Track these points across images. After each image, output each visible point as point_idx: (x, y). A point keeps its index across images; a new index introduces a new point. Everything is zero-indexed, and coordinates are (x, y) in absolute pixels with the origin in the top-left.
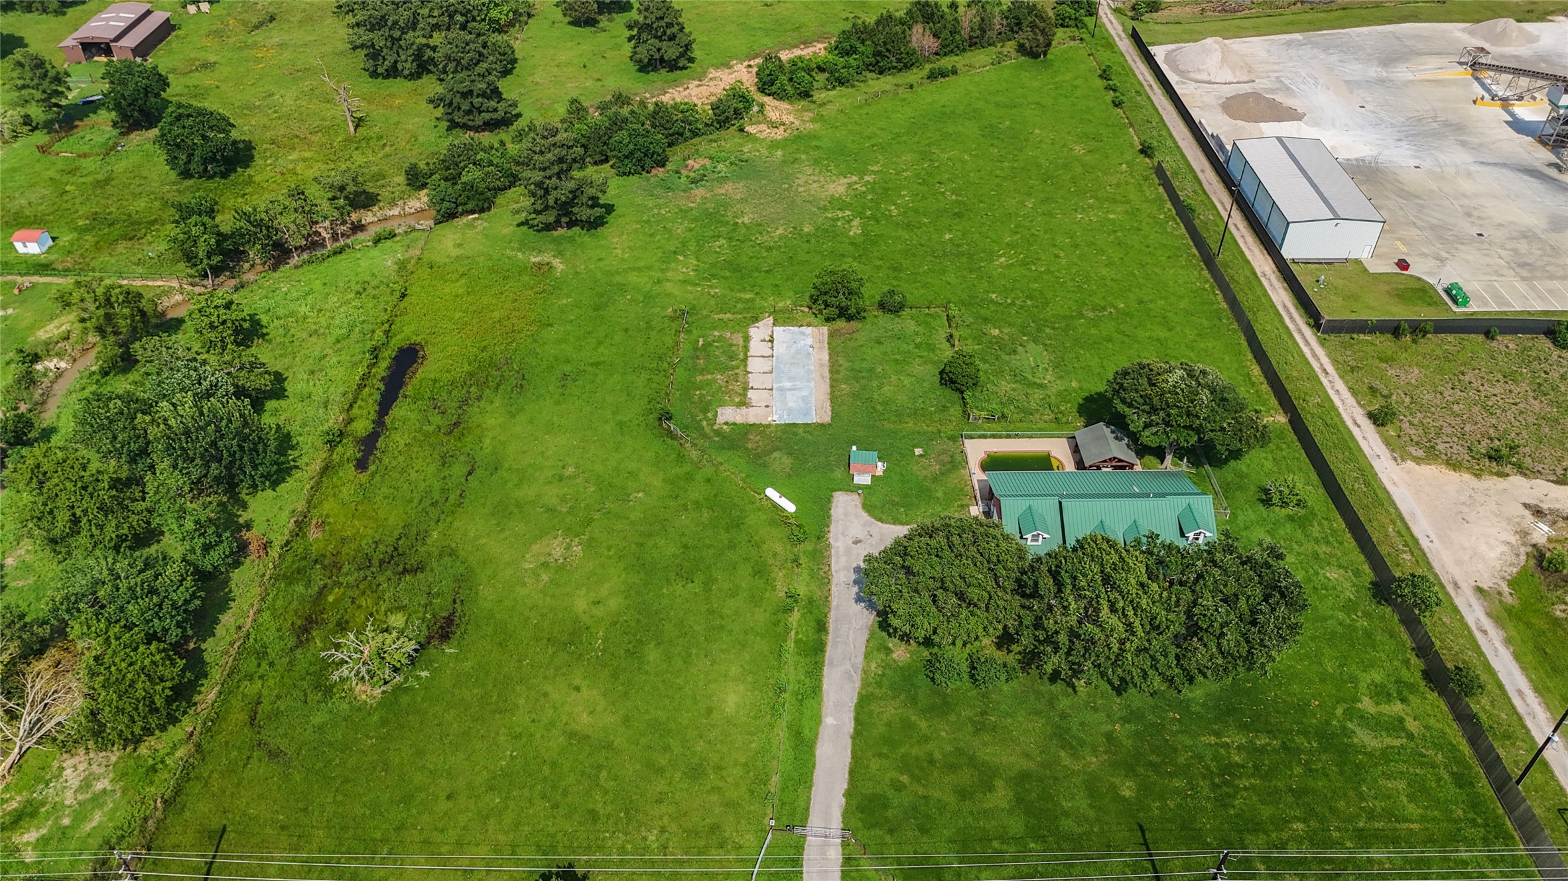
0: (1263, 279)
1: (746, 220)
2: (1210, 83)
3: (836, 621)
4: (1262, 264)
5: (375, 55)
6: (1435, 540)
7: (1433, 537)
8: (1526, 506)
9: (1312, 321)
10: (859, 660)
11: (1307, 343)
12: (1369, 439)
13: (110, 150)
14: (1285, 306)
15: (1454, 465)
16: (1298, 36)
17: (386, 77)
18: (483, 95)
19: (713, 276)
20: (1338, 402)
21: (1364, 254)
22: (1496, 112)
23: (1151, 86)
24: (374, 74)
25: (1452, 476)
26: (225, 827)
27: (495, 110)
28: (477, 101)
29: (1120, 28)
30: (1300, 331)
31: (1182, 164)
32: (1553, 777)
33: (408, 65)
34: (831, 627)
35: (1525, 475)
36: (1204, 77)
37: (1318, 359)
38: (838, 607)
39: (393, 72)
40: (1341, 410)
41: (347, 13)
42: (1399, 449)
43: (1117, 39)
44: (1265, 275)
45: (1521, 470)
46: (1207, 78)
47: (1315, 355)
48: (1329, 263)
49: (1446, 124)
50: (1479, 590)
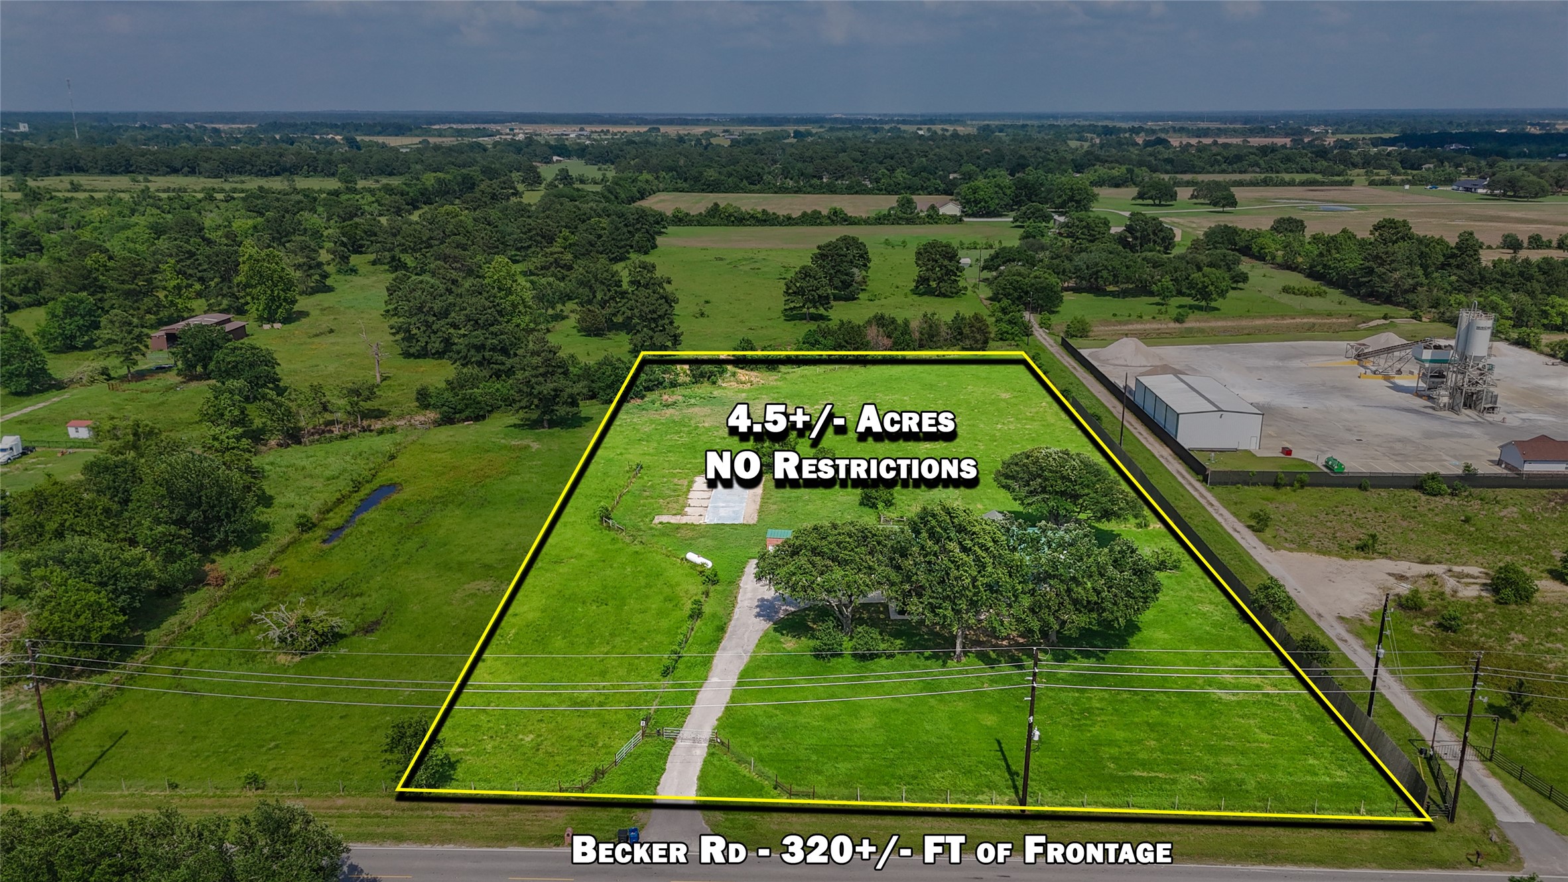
0: (1161, 459)
1: (706, 425)
2: (1127, 366)
3: (735, 626)
4: (1161, 451)
5: (410, 338)
6: (1302, 591)
7: (1299, 589)
8: (1390, 574)
9: (1201, 478)
10: (752, 647)
11: (1196, 490)
12: (1248, 541)
13: (171, 388)
14: (1178, 472)
15: (1321, 551)
16: (1207, 346)
17: (417, 357)
18: (493, 349)
19: (670, 451)
20: (1220, 519)
21: (1253, 446)
22: (1380, 381)
23: (1075, 368)
24: (407, 355)
25: (1324, 559)
26: (126, 732)
27: (503, 364)
28: (487, 354)
29: (1052, 342)
30: (1190, 484)
31: (1094, 401)
32: (1404, 721)
33: (437, 345)
34: (730, 629)
35: (1390, 558)
36: (1122, 362)
37: (1205, 498)
38: (738, 619)
39: (423, 354)
40: (1223, 524)
41: (393, 315)
42: (1273, 545)
43: (1049, 347)
44: (1162, 457)
45: (1385, 555)
46: (1125, 363)
47: (1202, 495)
48: (1222, 451)
49: (1333, 387)
50: (1341, 619)
